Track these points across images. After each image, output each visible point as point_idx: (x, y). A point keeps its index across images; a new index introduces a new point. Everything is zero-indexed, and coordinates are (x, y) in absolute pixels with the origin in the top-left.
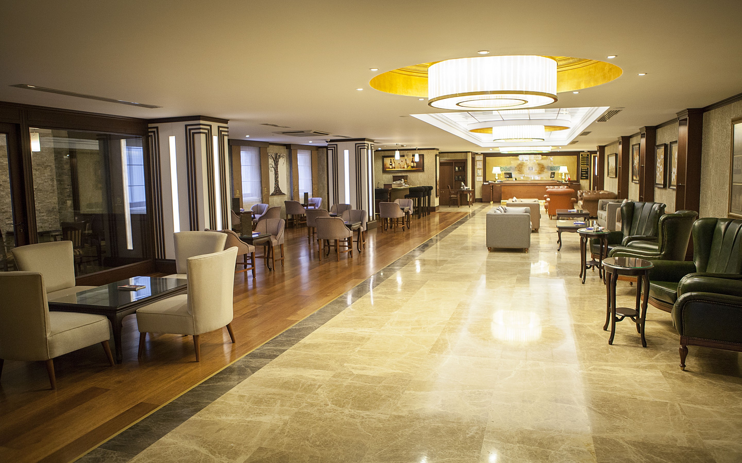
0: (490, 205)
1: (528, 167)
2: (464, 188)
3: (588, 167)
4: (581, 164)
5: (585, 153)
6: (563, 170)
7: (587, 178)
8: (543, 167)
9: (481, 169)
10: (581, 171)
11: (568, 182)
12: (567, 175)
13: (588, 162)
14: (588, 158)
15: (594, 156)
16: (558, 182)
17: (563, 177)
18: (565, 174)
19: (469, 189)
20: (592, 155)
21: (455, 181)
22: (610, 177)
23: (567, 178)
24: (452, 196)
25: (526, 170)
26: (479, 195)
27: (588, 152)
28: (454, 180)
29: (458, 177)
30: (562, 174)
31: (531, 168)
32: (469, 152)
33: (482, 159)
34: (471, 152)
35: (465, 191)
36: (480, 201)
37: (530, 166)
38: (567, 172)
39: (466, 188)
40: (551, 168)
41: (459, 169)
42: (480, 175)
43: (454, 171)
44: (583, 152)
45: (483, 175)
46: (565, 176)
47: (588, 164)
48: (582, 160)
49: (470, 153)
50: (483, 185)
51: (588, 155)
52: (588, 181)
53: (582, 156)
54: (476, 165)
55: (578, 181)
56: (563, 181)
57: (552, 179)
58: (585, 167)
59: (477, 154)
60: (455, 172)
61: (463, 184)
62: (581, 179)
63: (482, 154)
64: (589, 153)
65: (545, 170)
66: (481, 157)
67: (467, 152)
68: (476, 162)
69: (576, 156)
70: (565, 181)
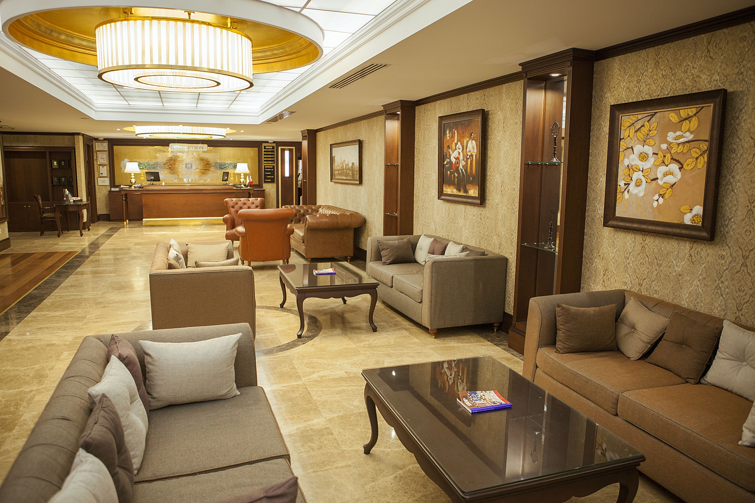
0: (124, 227)
1: (184, 163)
2: (68, 200)
3: (273, 165)
4: (265, 161)
5: (270, 144)
6: (243, 168)
7: (272, 181)
8: (207, 164)
9: (105, 165)
10: (265, 171)
11: (249, 188)
12: (248, 177)
13: (274, 158)
14: (274, 152)
15: (281, 149)
16: (235, 188)
17: (242, 180)
18: (245, 175)
19: (81, 200)
20: (280, 148)
21: (53, 186)
22: (335, 183)
23: (248, 181)
24: (45, 215)
25: (181, 168)
26: (105, 209)
27: (274, 142)
28: (50, 185)
29: (59, 180)
30: (240, 175)
31: (190, 166)
32: (78, 134)
33: (106, 149)
34: (83, 135)
35: (72, 205)
36: (107, 218)
37: (188, 161)
38: (247, 171)
39: (72, 199)
40: (221, 166)
41: (59, 163)
42: (103, 175)
43: (49, 168)
44: (267, 142)
45: (109, 176)
46: (245, 178)
47: (274, 161)
48: (265, 155)
49: (81, 138)
50: (110, 192)
51: (273, 148)
52: (275, 185)
53: (265, 148)
54: (95, 158)
55: (260, 185)
56: (242, 186)
57: (225, 182)
58: (270, 165)
59: (97, 139)
60: (52, 169)
61: (67, 192)
62: (265, 182)
63: (105, 139)
64: (274, 145)
65: (212, 169)
66: (105, 146)
67: (73, 134)
68: (95, 154)
69: (256, 149)
70: (245, 185)
